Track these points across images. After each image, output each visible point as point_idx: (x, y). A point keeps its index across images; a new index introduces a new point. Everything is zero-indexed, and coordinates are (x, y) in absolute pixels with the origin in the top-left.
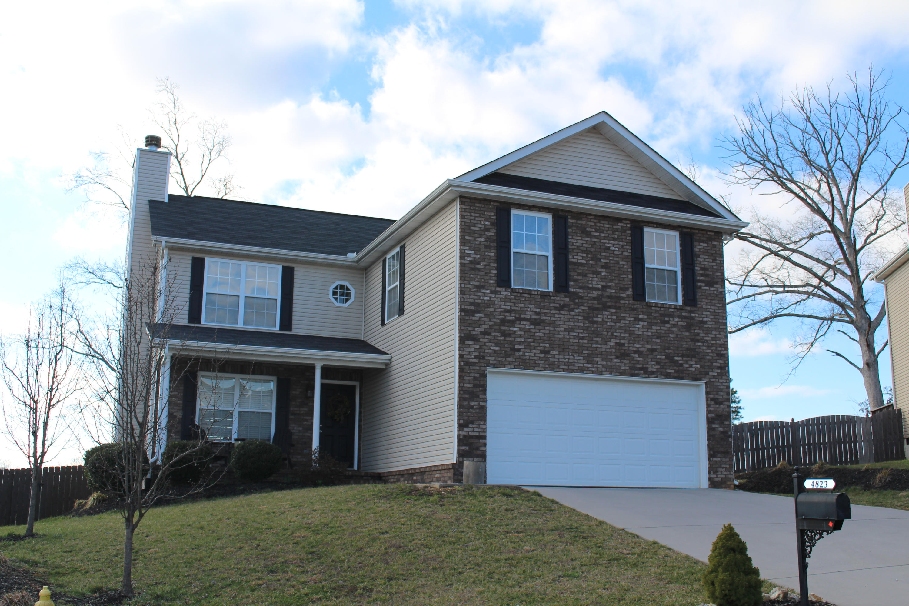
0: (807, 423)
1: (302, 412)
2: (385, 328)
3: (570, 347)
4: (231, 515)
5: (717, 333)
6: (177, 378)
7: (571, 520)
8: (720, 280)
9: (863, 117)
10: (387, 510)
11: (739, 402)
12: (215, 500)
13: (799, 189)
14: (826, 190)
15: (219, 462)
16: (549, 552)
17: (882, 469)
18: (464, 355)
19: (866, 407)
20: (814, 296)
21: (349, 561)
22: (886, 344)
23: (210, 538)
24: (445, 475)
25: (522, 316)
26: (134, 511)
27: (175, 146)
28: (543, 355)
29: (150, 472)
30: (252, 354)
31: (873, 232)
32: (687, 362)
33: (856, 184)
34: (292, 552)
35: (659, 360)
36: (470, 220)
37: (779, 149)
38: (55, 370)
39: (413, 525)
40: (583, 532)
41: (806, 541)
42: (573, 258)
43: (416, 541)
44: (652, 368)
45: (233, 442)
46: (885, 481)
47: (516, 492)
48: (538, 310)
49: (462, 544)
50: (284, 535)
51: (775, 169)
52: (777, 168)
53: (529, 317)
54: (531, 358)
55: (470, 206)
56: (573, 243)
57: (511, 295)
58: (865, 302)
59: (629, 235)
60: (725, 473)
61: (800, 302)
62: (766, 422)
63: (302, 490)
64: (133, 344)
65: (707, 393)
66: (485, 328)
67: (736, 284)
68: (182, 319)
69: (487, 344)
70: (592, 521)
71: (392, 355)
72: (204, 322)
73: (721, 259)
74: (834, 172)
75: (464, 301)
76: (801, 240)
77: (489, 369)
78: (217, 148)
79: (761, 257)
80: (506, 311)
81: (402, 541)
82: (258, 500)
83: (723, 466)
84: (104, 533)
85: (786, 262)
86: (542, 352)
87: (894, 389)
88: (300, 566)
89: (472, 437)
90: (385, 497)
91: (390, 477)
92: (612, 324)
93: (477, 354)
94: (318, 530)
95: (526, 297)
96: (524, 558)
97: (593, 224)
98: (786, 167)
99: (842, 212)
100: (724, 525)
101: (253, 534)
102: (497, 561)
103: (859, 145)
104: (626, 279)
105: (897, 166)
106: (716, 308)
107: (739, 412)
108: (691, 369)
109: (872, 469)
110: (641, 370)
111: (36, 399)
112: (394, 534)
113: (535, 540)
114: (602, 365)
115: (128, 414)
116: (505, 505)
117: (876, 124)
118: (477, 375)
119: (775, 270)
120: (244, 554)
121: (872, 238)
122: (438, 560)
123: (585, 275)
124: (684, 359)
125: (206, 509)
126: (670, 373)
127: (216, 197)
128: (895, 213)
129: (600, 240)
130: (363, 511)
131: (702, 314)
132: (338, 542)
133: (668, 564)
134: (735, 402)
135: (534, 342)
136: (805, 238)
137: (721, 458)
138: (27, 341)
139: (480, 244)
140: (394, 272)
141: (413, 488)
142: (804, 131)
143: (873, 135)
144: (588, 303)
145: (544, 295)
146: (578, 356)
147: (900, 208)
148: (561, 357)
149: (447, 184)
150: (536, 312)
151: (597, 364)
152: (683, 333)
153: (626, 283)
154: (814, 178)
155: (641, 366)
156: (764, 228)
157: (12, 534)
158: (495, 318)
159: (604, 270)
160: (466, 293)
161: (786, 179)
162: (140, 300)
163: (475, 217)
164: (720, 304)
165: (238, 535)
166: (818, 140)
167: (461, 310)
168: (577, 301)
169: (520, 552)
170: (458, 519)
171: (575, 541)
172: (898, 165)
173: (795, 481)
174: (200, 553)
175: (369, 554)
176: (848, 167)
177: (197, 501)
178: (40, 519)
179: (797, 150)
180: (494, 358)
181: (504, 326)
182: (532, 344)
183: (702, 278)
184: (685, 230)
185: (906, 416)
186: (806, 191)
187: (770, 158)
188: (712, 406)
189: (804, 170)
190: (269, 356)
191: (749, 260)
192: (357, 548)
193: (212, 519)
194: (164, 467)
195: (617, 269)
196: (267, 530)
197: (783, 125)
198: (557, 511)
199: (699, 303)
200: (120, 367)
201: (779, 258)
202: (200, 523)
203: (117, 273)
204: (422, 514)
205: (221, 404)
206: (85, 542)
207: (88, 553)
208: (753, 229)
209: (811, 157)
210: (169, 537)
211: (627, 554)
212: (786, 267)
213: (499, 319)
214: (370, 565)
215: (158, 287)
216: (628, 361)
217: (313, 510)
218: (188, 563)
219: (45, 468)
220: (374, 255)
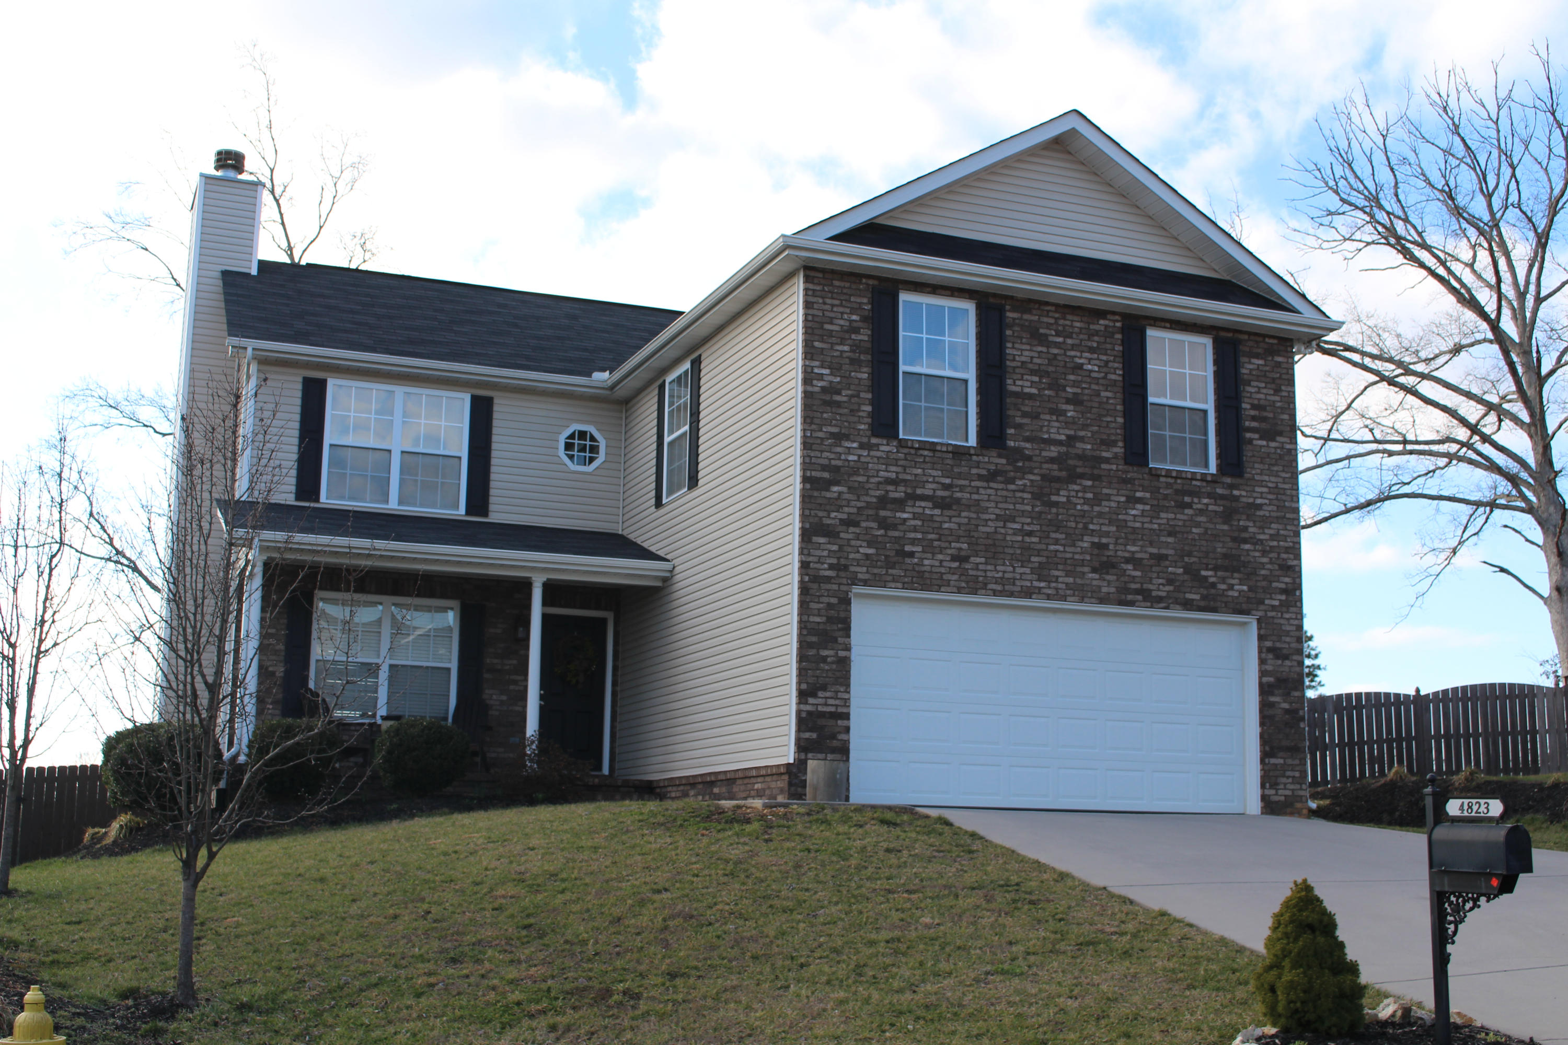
0: (1444, 697)
1: (507, 667)
2: (662, 511)
3: (1007, 550)
4: (377, 856)
5: (1280, 527)
6: (279, 602)
7: (1007, 870)
8: (1288, 429)
9: (1560, 126)
10: (666, 849)
11: (1316, 656)
12: (345, 829)
13: (1435, 261)
14: (1486, 263)
15: (352, 759)
16: (966, 928)
18: (810, 562)
19: (1554, 669)
20: (1459, 461)
21: (596, 942)
23: (337, 898)
24: (773, 785)
25: (919, 491)
26: (197, 849)
27: (269, 171)
28: (956, 564)
29: (225, 775)
32: (1223, 580)
33: (1544, 252)
34: (491, 925)
35: (1173, 576)
36: (823, 310)
37: (1400, 185)
38: (48, 587)
39: (714, 877)
40: (1030, 893)
41: (1448, 914)
42: (1015, 384)
43: (720, 907)
44: (1159, 590)
45: (379, 721)
47: (905, 817)
48: (948, 481)
49: (806, 912)
50: (476, 893)
51: (1391, 222)
52: (1395, 221)
53: (930, 493)
54: (934, 570)
55: (823, 285)
56: (1014, 355)
57: (898, 452)
58: (1557, 474)
59: (1119, 342)
60: (1292, 787)
61: (1434, 471)
62: (1368, 694)
63: (508, 811)
64: (196, 536)
65: (1261, 638)
66: (849, 514)
67: (1316, 437)
68: (286, 494)
69: (853, 543)
70: (1045, 872)
71: (676, 562)
72: (325, 499)
73: (1289, 389)
74: (1502, 230)
75: (810, 463)
76: (1436, 356)
77: (856, 589)
78: (348, 175)
79: (1362, 388)
80: (889, 481)
81: (695, 906)
82: (427, 829)
83: (1289, 773)
84: (141, 889)
85: (1410, 397)
86: (954, 558)
88: (506, 951)
89: (822, 715)
90: (662, 824)
91: (670, 789)
92: (1086, 508)
93: (834, 561)
94: (539, 885)
95: (925, 456)
96: (921, 939)
97: (1052, 321)
98: (1413, 218)
99: (1515, 304)
100: (1295, 882)
101: (417, 892)
102: (872, 943)
103: (1549, 180)
104: (1113, 425)
106: (1280, 480)
107: (1316, 676)
108: (1230, 593)
109: (1565, 783)
110: (1138, 594)
111: (13, 640)
112: (679, 893)
113: (940, 906)
114: (1067, 584)
115: (186, 667)
116: (884, 841)
118: (834, 601)
119: (1389, 412)
120: (401, 927)
122: (761, 941)
123: (1035, 416)
124: (1220, 574)
125: (329, 845)
126: (1193, 600)
127: (345, 264)
129: (1065, 350)
130: (623, 850)
131: (1254, 491)
132: (576, 908)
133: (1188, 954)
134: (1309, 656)
135: (939, 540)
136: (1444, 352)
137: (1284, 758)
139: (841, 356)
140: (679, 408)
141: (713, 809)
142: (1447, 152)
144: (1041, 468)
145: (960, 453)
146: (1022, 566)
148: (989, 567)
149: (780, 244)
150: (943, 484)
151: (1057, 581)
152: (1218, 527)
153: (1113, 431)
154: (1465, 240)
155: (1138, 586)
156: (1369, 332)
158: (867, 495)
159: (1071, 407)
160: (814, 447)
161: (1412, 243)
162: (208, 455)
163: (833, 306)
164: (1287, 472)
165: (389, 893)
166: (1474, 169)
167: (805, 479)
168: (1020, 464)
169: (913, 927)
170: (797, 866)
171: (1016, 908)
173: (1429, 801)
174: (320, 926)
175: (633, 930)
176: (1530, 220)
177: (311, 831)
178: (21, 863)
179: (1433, 186)
180: (865, 569)
181: (884, 509)
182: (936, 543)
183: (1254, 424)
184: (1223, 334)
186: (1448, 264)
187: (1383, 202)
188: (1269, 662)
189: (1446, 224)
190: (447, 562)
191: (1340, 393)
192: (611, 918)
193: (341, 863)
194: (252, 767)
195: (1096, 405)
196: (445, 885)
197: (1407, 140)
198: (981, 854)
199: (1248, 470)
200: (171, 580)
201: (1397, 389)
202: (318, 870)
203: (162, 408)
204: (732, 857)
205: (359, 649)
206: (106, 904)
207: (112, 925)
208: (1348, 335)
209: (1459, 200)
210: (261, 897)
211: (1112, 934)
212: (1409, 407)
213: (875, 496)
214: (635, 950)
215: (241, 431)
216: (1115, 577)
217: (529, 848)
218: (297, 944)
219: (28, 769)
220: (642, 375)
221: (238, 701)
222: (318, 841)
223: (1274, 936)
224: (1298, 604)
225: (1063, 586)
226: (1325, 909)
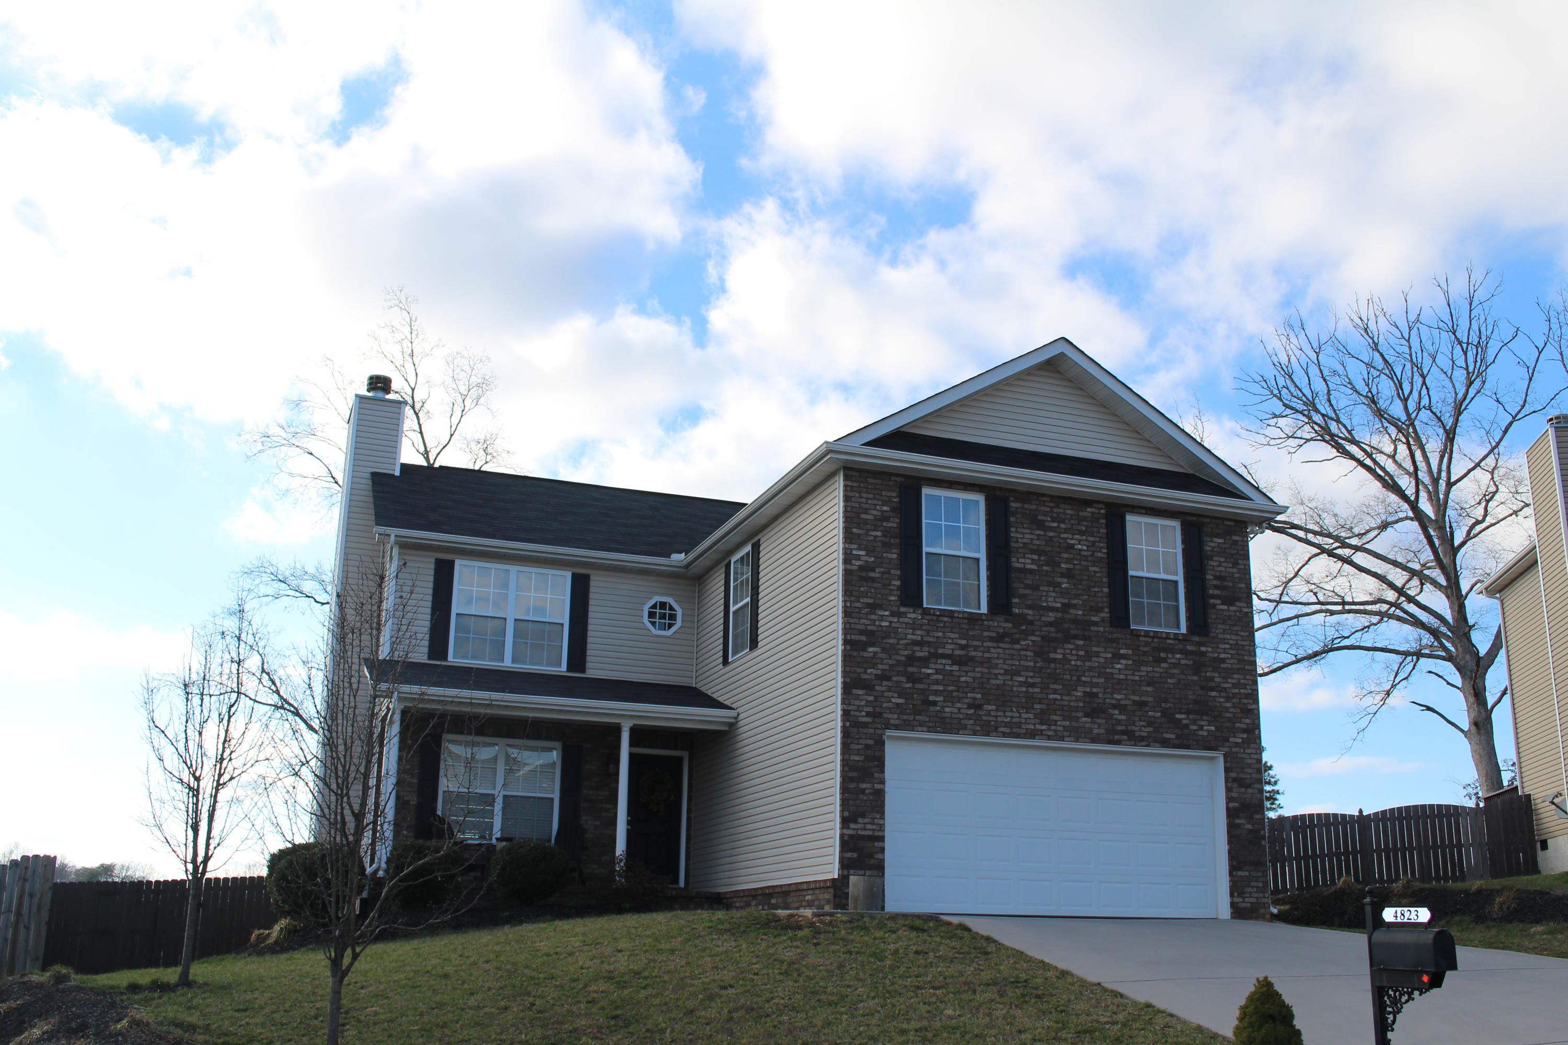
0: (1383, 817)
1: (601, 798)
2: (728, 668)
3: (1013, 699)
4: (492, 956)
5: (1241, 677)
6: (413, 744)
7: (1017, 969)
8: (1245, 595)
9: (1460, 343)
10: (731, 951)
11: (1276, 783)
12: (465, 933)
13: (1363, 454)
14: (1405, 455)
15: (472, 874)
16: (983, 1019)
17: (1503, 889)
18: (851, 710)
19: (1475, 791)
20: (1389, 618)
21: (673, 1031)
22: (1504, 693)
23: (458, 992)
24: (821, 897)
25: (940, 651)
26: (344, 950)
27: (411, 391)
28: (972, 711)
29: (367, 887)
30: (525, 708)
31: (1480, 518)
32: (1194, 722)
33: (1452, 445)
34: (586, 1015)
35: (1152, 719)
36: (860, 503)
37: (1332, 392)
38: (227, 731)
39: (771, 975)
40: (1036, 989)
41: (1388, 1005)
42: (1018, 562)
43: (776, 1001)
44: (1141, 731)
45: (494, 841)
46: (1508, 908)
47: (931, 924)
48: (964, 642)
49: (848, 1005)
50: (573, 988)
51: (1326, 422)
52: (1329, 422)
53: (950, 652)
54: (953, 716)
55: (860, 482)
56: (1017, 538)
57: (922, 618)
58: (1471, 627)
59: (1104, 526)
60: (1256, 895)
61: (1368, 627)
62: (1319, 815)
63: (600, 918)
64: (347, 692)
65: (1227, 770)
66: (882, 670)
67: (1270, 600)
68: (420, 655)
69: (886, 694)
70: (1049, 971)
71: (740, 710)
72: (452, 658)
73: (1245, 562)
74: (1417, 427)
75: (850, 628)
76: (1367, 532)
77: (889, 733)
78: (474, 393)
79: (1307, 559)
80: (915, 643)
81: (755, 1000)
82: (533, 934)
83: (1253, 884)
84: (297, 982)
85: (1346, 566)
86: (970, 706)
87: (1519, 763)
88: (597, 1038)
89: (862, 837)
90: (729, 930)
91: (735, 899)
92: (1079, 663)
93: (871, 709)
94: (625, 982)
95: (945, 622)
96: (945, 1029)
97: (1048, 509)
98: (1343, 419)
99: (1430, 488)
100: (1258, 979)
101: (524, 987)
102: (903, 1032)
103: (1454, 386)
104: (1100, 594)
105: (1514, 418)
106: (1239, 638)
107: (1276, 799)
108: (1200, 733)
109: (1487, 890)
110: (1124, 735)
111: (197, 774)
112: (742, 990)
113: (961, 999)
114: (1064, 727)
115: (337, 799)
116: (914, 944)
117: (1480, 354)
118: (870, 742)
119: (1329, 578)
120: (510, 1017)
121: (1478, 528)
122: (810, 1030)
123: (1035, 588)
124: (1191, 716)
125: (452, 947)
126: (1170, 739)
127: (471, 467)
128: (1513, 490)
129: (1059, 533)
130: (695, 952)
131: (1218, 648)
132: (656, 1001)
133: (1170, 1040)
134: (1269, 783)
135: (957, 691)
136: (1374, 529)
137: (1249, 871)
138: (186, 686)
139: (875, 540)
140: (742, 582)
141: (771, 917)
142: (1369, 365)
143: (1476, 371)
144: (1041, 631)
145: (973, 619)
146: (1027, 712)
147: (1520, 482)
148: (1000, 713)
149: (824, 449)
150: (960, 645)
151: (1056, 725)
152: (1189, 677)
153: (1100, 599)
154: (1387, 436)
155: (1122, 728)
156: (1311, 513)
157: (157, 982)
158: (897, 654)
159: (1065, 580)
160: (853, 615)
161: (1343, 439)
162: (358, 625)
163: (868, 499)
164: (1245, 632)
165: (501, 988)
166: (1392, 379)
167: (846, 642)
168: (1024, 628)
169: (938, 1018)
170: (841, 966)
171: (1024, 1002)
172: (1516, 415)
173: (1368, 909)
174: (444, 1015)
175: (703, 1021)
176: (1439, 419)
177: (438, 935)
178: (199, 958)
179: (1359, 394)
180: (896, 716)
181: (912, 666)
182: (955, 694)
183: (1217, 592)
184: (1189, 518)
185: (1539, 806)
186: (1374, 456)
187: (1319, 406)
188: (1235, 790)
189: (1371, 424)
190: (552, 710)
191: (1289, 563)
192: (685, 1011)
193: (462, 962)
194: (389, 883)
195: (1085, 578)
196: (547, 981)
197: (1336, 356)
198: (995, 955)
199: (1213, 630)
200: (326, 728)
201: (1335, 560)
202: (443, 968)
203: (322, 582)
204: (786, 958)
205: (479, 785)
206: (268, 995)
207: (273, 1012)
208: (1295, 515)
209: (1381, 404)
210: (396, 990)
211: (1105, 1023)
212: (1346, 574)
213: (904, 656)
214: (705, 1038)
215: (384, 606)
216: (1104, 721)
217: (617, 950)
218: (425, 1030)
219: (207, 879)
220: (711, 556)
221: (379, 828)
222: (443, 943)
223: (1241, 1026)
224: (1257, 741)
225: (1061, 728)
226: (1283, 1002)
